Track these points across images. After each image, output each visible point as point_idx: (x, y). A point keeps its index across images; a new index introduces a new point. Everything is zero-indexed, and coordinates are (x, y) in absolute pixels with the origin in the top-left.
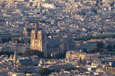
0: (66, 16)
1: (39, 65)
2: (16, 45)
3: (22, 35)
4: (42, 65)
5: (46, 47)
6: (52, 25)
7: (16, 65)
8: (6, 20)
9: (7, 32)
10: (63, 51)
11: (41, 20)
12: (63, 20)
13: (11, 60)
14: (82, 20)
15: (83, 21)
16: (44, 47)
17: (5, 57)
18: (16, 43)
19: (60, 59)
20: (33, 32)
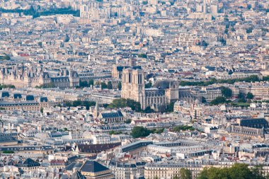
0: (179, 48)
1: (133, 122)
2: (100, 92)
3: (110, 77)
4: (136, 122)
5: (144, 94)
6: (157, 61)
7: (97, 121)
8: (87, 53)
9: (88, 71)
10: (169, 101)
11: (140, 53)
12: (173, 53)
13: (91, 113)
14: (203, 54)
15: (204, 56)
16: (141, 95)
17: (82, 109)
18: (100, 89)
19: (164, 113)
20: (125, 71)
